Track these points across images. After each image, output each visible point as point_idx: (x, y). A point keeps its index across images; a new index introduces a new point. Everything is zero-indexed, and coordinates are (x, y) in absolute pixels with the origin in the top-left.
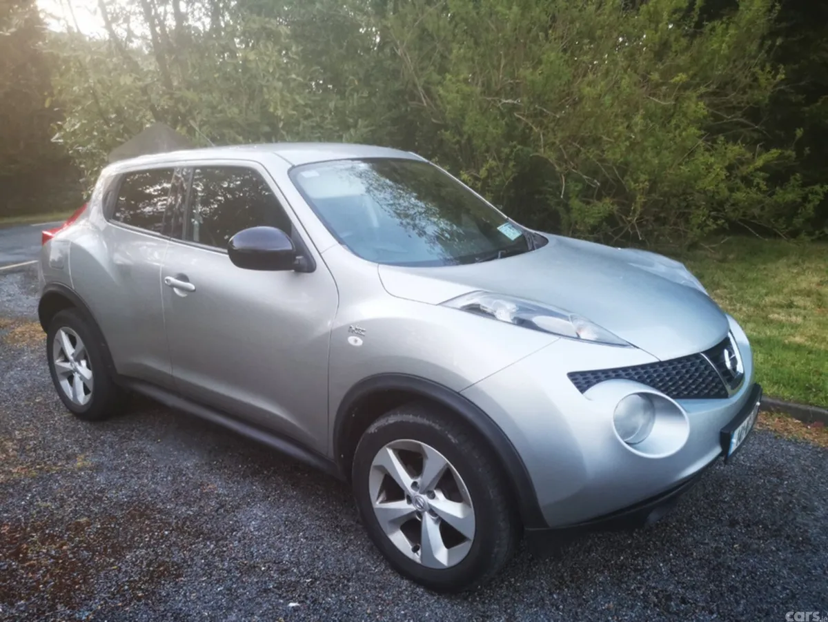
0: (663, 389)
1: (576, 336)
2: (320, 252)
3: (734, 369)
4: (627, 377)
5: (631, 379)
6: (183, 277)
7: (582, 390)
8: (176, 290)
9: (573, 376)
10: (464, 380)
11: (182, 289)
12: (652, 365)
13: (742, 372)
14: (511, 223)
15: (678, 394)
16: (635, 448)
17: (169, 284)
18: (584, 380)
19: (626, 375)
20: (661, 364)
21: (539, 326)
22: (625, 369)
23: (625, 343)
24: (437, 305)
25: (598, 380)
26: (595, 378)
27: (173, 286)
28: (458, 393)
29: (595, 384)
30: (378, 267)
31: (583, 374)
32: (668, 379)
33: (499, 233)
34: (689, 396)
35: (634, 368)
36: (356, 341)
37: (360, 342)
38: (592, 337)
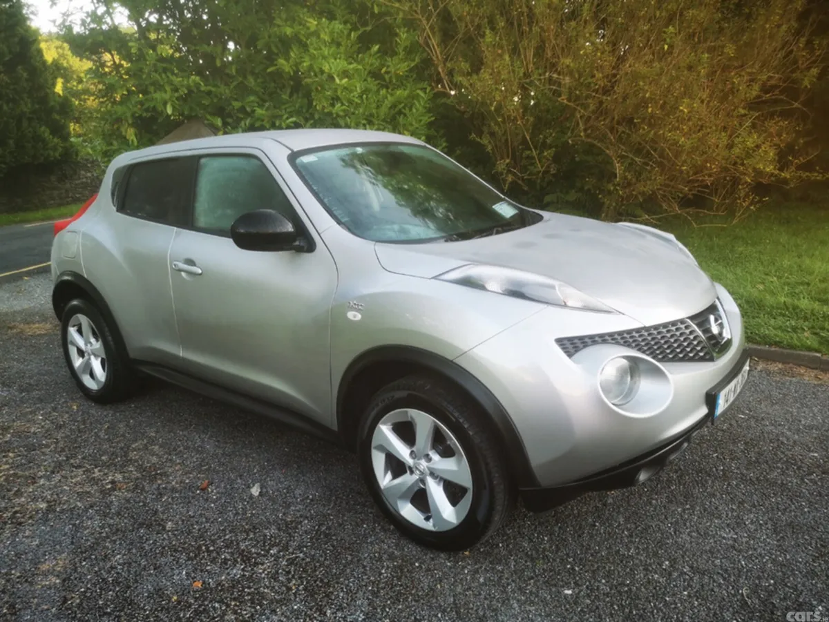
0: (648, 353)
1: (563, 304)
2: (320, 232)
3: (721, 334)
4: (613, 342)
5: (618, 343)
6: (190, 262)
7: (570, 355)
8: (183, 274)
9: (560, 341)
10: (456, 348)
11: (189, 273)
12: (638, 330)
13: (729, 337)
14: (507, 201)
15: (664, 357)
16: (622, 409)
17: (177, 268)
18: (572, 346)
19: (612, 339)
20: (647, 329)
21: (527, 295)
22: (611, 335)
23: (610, 310)
24: (430, 279)
25: (585, 345)
26: (583, 343)
27: (180, 270)
28: (452, 361)
29: (582, 349)
30: (375, 245)
31: (570, 339)
32: (653, 343)
33: (494, 210)
34: (674, 360)
35: (620, 333)
36: (355, 316)
37: (359, 317)
38: (579, 305)
